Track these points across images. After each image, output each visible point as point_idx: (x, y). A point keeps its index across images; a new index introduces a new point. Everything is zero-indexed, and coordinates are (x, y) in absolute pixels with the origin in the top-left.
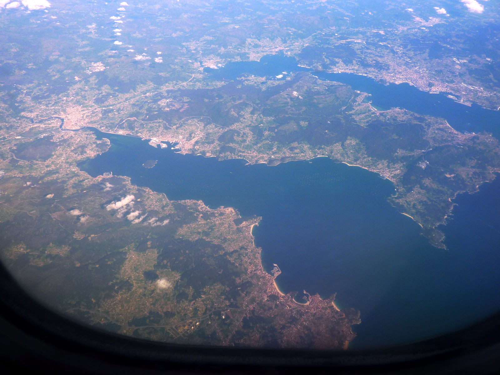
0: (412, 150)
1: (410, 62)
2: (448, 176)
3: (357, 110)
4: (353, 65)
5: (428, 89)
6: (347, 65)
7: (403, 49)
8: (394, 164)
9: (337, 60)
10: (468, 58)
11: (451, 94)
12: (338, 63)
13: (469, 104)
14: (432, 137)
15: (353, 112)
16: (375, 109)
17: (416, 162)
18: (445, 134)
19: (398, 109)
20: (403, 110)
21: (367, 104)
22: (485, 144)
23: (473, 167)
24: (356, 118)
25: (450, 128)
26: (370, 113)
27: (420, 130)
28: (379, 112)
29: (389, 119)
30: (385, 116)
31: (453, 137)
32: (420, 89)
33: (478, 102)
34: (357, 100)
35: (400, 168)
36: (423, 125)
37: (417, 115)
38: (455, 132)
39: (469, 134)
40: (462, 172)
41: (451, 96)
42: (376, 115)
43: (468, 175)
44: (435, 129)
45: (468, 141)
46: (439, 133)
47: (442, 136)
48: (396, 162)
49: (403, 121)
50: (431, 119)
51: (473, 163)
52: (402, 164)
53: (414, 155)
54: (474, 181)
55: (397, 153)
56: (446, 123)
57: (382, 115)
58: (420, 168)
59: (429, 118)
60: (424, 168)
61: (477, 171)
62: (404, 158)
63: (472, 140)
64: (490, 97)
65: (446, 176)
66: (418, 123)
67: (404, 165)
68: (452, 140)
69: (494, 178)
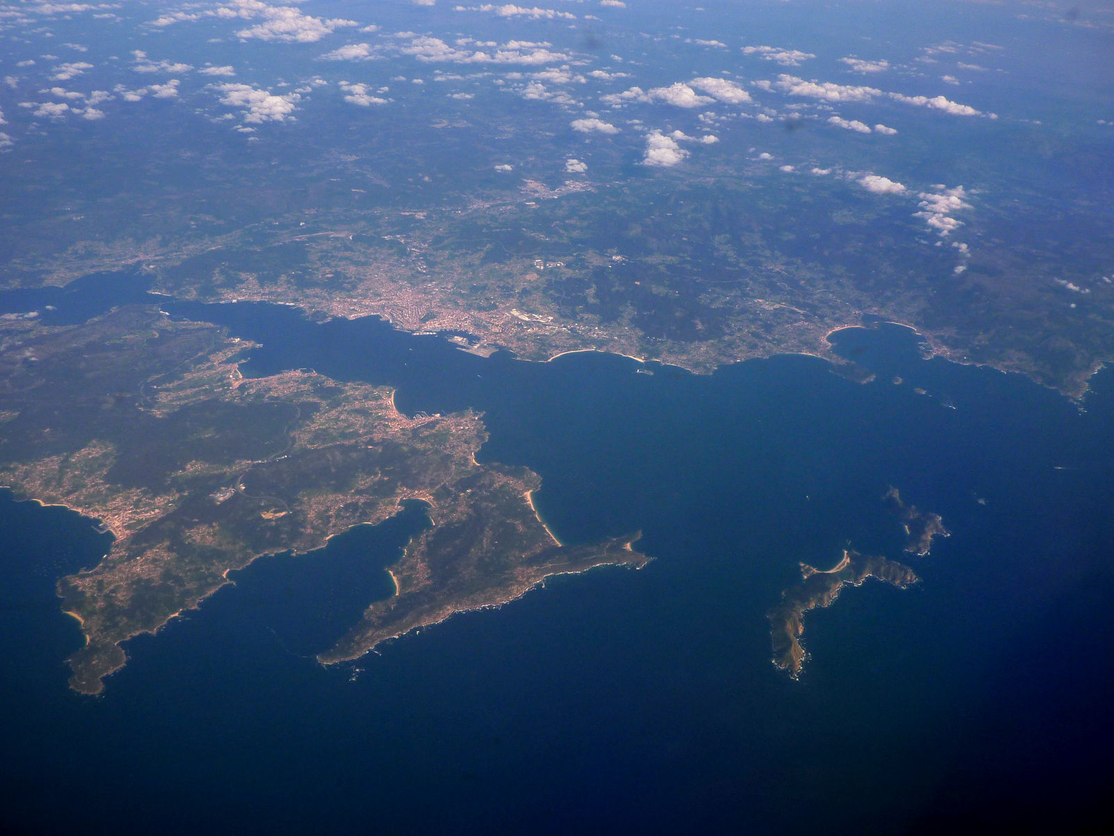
0: (230, 463)
1: (424, 271)
2: (267, 516)
3: (189, 380)
4: (276, 283)
5: (415, 327)
6: (262, 286)
7: (429, 246)
8: (155, 495)
9: (243, 275)
11: (463, 334)
12: (242, 282)
13: (484, 353)
14: (319, 429)
15: (171, 386)
16: (238, 376)
17: (216, 489)
18: (360, 420)
19: (297, 374)
20: (306, 375)
21: (229, 367)
22: (442, 437)
23: (359, 492)
24: (166, 397)
25: (387, 408)
26: (219, 384)
27: (298, 416)
28: (241, 382)
29: (249, 394)
30: (248, 389)
31: (376, 427)
32: (398, 327)
33: (514, 347)
34: (211, 357)
35: (167, 504)
36: (324, 403)
37: (331, 383)
38: (394, 413)
39: (424, 418)
40: (314, 507)
41: (458, 339)
42: (228, 389)
43: (328, 510)
44: (346, 410)
45: (403, 434)
46: (344, 421)
47: (350, 426)
48: (166, 490)
49: (277, 398)
50: (356, 389)
51: (367, 483)
52: (177, 496)
53: (225, 472)
54: (331, 525)
55: (184, 469)
56: (390, 397)
57: (242, 388)
58: (213, 500)
59: (354, 388)
60: (219, 501)
61: (362, 501)
62: (194, 481)
63: (415, 431)
64: (554, 335)
65: (263, 516)
66: (316, 400)
67: (181, 497)
68: (366, 434)
69: (393, 515)
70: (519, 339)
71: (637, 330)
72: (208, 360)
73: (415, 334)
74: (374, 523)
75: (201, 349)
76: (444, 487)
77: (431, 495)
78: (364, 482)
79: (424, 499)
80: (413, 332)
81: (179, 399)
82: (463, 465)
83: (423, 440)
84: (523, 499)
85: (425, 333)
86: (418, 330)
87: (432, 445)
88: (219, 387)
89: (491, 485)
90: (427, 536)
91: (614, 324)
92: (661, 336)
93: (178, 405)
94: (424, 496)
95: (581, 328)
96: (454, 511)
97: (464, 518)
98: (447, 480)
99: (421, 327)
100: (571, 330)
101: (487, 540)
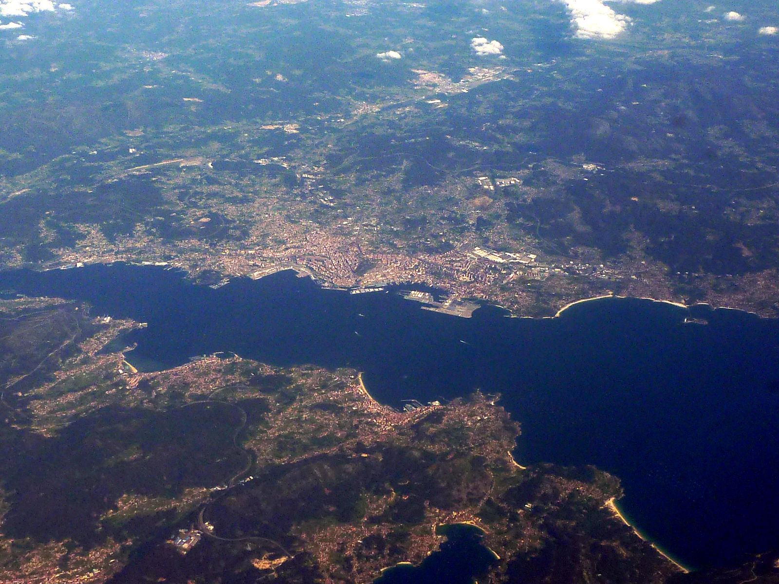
0: (176, 493)
1: (332, 204)
2: (262, 564)
3: (64, 381)
4: (131, 236)
5: (351, 282)
6: (112, 240)
7: (326, 169)
8: (87, 549)
9: (82, 228)
10: (527, 171)
11: (422, 287)
12: (83, 237)
13: (464, 312)
14: (280, 435)
15: (41, 390)
16: (130, 370)
17: (171, 531)
18: (332, 420)
19: (212, 360)
20: (227, 361)
21: (111, 357)
22: (456, 433)
23: (373, 520)
24: (42, 406)
25: (360, 398)
26: (109, 383)
27: (244, 419)
28: (139, 378)
29: (159, 395)
30: (153, 388)
31: (357, 427)
32: (326, 284)
33: (501, 300)
34: (82, 346)
35: (107, 560)
36: (271, 399)
37: (267, 370)
38: (374, 406)
39: (419, 409)
40: (322, 545)
41: (416, 295)
42: (124, 390)
43: (342, 550)
44: (306, 407)
45: (401, 434)
46: (311, 421)
47: (321, 428)
48: (99, 541)
49: (203, 396)
50: (308, 376)
51: (380, 506)
52: (118, 546)
53: (175, 508)
54: (355, 569)
55: (116, 508)
56: (358, 383)
57: (143, 385)
58: (174, 550)
59: (303, 375)
60: (185, 550)
61: (384, 532)
62: (136, 523)
63: (417, 428)
64: (548, 279)
65: (256, 565)
66: (257, 395)
67: (124, 549)
68: (348, 437)
69: (436, 548)
70: (503, 289)
71: (660, 264)
72: (79, 351)
73: (354, 293)
74: (415, 563)
75: (65, 336)
76: (489, 502)
77: (476, 516)
78: (378, 505)
79: (468, 523)
80: (350, 289)
81: (62, 409)
82: (502, 470)
83: (432, 439)
84: (607, 511)
85: (367, 290)
86: (356, 286)
87: (449, 446)
88: (109, 388)
89: (556, 494)
90: (498, 575)
91: (623, 258)
92: (696, 271)
93: (65, 417)
94: (468, 519)
95: (581, 267)
96: (518, 536)
97: (538, 544)
98: (489, 493)
99: (358, 282)
100: (568, 270)
101: (587, 573)
